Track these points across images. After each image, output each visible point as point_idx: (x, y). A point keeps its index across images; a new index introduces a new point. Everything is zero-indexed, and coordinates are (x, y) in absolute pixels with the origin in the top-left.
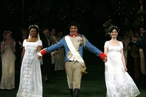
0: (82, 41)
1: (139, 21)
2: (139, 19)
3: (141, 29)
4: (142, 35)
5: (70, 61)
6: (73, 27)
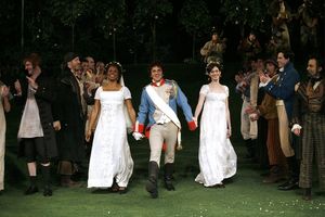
1: (280, 38)
2: (279, 34)
4: (281, 70)
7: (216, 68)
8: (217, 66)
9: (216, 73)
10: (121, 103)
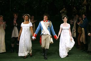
0: (50, 24)
3: (84, 15)
4: (83, 19)
5: (44, 35)
6: (46, 16)
7: (65, 18)
8: (66, 17)
9: (65, 19)
10: (29, 28)
